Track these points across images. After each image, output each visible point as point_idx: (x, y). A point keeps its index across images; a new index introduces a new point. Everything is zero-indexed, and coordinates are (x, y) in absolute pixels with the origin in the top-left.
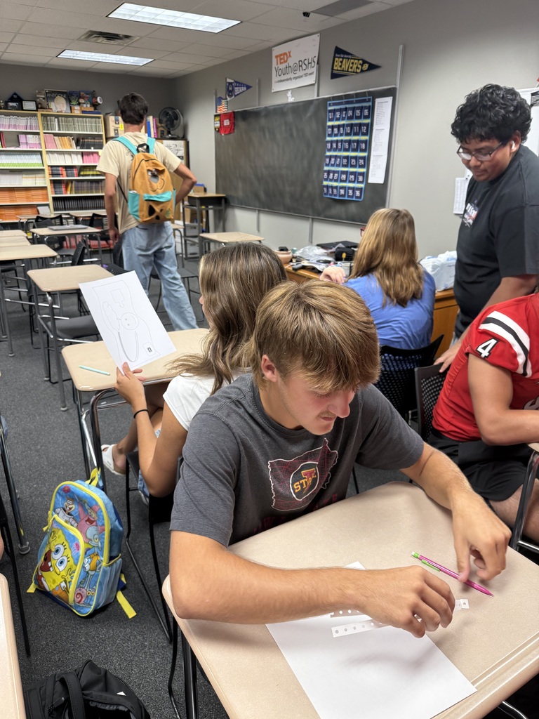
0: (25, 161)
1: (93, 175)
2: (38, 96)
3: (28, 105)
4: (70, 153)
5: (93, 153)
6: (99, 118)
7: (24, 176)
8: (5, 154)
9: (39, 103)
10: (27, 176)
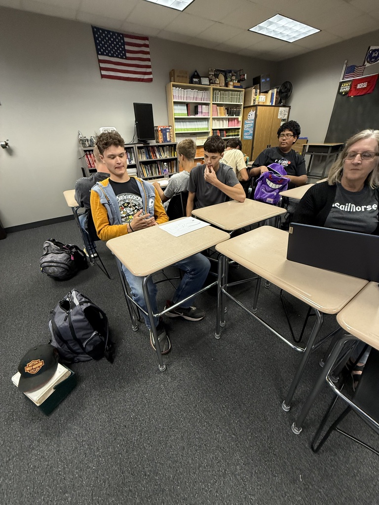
0: (200, 127)
1: (232, 136)
2: (210, 73)
3: (205, 81)
4: (222, 119)
5: (234, 119)
6: (242, 91)
7: (197, 138)
8: (189, 122)
9: (211, 79)
10: (199, 138)
